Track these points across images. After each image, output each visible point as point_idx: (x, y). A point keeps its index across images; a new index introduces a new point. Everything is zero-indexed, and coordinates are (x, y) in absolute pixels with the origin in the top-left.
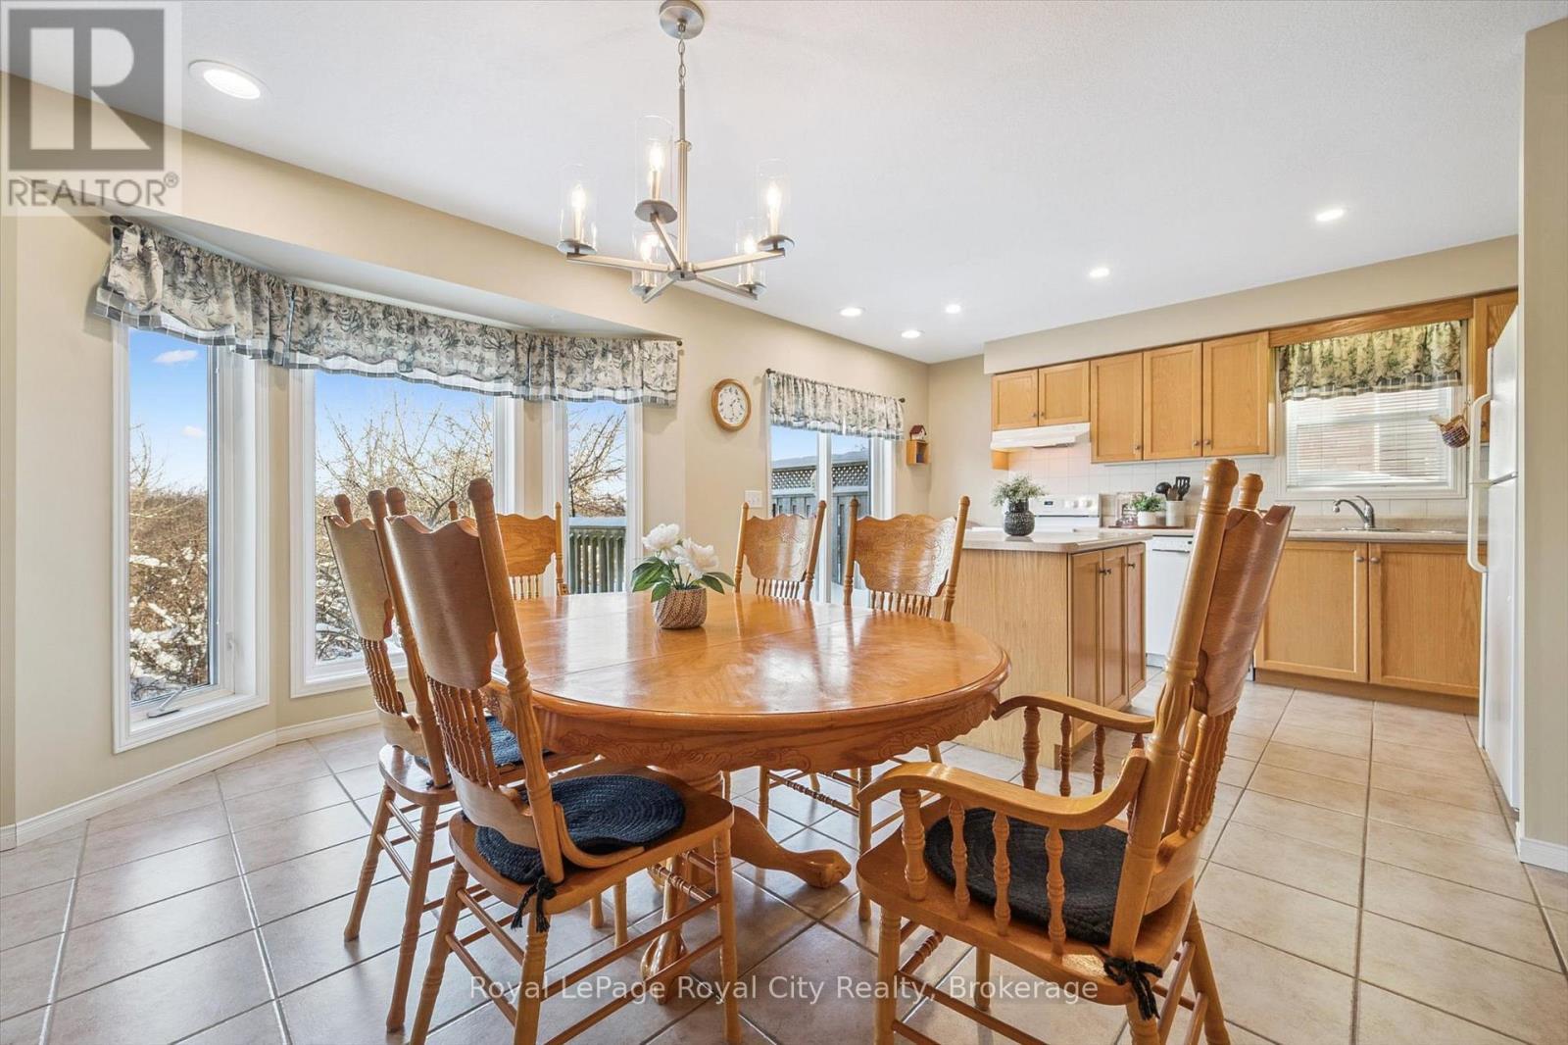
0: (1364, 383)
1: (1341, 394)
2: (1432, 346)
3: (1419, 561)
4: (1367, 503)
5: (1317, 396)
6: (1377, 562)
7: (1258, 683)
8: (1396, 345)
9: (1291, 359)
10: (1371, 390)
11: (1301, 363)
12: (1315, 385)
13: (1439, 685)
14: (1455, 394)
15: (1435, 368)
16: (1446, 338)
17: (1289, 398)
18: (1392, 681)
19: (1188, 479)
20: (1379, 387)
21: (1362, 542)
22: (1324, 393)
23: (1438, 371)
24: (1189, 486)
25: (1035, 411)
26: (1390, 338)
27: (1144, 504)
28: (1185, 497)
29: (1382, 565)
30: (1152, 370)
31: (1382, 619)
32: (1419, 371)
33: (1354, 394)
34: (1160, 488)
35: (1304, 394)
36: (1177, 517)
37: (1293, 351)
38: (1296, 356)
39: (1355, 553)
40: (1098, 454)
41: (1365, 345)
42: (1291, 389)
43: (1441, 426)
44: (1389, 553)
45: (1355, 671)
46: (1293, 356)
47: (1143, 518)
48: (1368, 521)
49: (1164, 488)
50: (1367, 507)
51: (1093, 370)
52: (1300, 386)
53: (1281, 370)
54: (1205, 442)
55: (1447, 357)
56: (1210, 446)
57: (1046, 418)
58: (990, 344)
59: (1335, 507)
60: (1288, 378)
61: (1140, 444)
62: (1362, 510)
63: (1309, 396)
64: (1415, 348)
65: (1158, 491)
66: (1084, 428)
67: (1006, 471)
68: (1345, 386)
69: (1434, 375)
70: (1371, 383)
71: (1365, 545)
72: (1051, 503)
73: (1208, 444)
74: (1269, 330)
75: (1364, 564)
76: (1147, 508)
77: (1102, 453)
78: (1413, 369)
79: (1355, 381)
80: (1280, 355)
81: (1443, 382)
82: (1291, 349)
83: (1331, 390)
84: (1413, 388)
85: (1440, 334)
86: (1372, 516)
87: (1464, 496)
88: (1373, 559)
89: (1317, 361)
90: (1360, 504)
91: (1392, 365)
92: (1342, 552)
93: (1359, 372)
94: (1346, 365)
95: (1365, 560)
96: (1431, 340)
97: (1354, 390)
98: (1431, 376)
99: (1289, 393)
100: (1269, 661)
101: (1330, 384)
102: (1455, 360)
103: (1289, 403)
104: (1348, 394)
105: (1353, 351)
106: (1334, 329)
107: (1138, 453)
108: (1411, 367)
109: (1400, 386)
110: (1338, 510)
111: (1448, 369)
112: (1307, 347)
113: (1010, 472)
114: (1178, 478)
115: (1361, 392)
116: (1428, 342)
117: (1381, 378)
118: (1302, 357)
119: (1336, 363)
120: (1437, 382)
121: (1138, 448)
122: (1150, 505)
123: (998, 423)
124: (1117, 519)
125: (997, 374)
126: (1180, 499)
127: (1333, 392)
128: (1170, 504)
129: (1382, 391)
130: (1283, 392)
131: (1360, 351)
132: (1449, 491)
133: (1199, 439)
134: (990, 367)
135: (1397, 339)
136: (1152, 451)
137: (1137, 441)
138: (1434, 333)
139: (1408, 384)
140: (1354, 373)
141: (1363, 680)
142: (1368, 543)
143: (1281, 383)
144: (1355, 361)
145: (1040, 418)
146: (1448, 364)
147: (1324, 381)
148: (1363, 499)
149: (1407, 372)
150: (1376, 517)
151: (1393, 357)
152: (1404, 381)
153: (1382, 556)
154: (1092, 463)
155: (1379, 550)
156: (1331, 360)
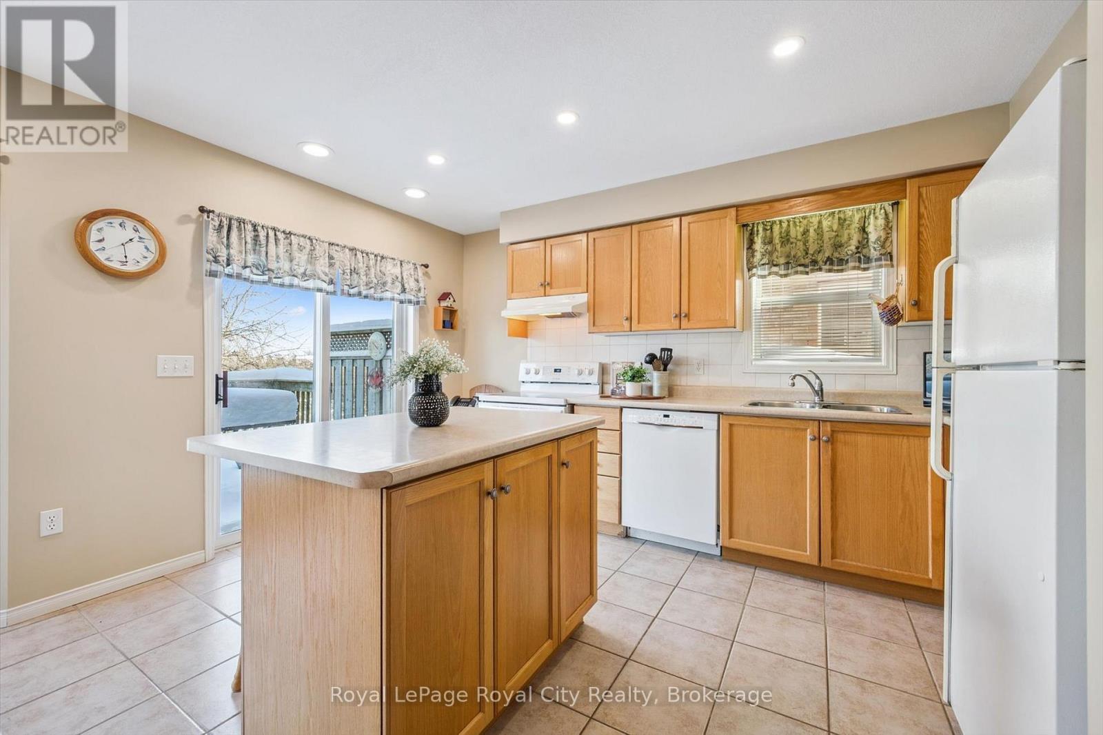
0: (814, 262)
1: (796, 273)
2: (870, 229)
3: (863, 440)
4: (818, 377)
5: (776, 274)
6: (827, 442)
7: (724, 560)
8: (840, 227)
9: (756, 238)
10: (820, 269)
11: (764, 243)
12: (775, 263)
13: (882, 571)
14: (888, 275)
15: (872, 250)
16: (881, 222)
17: (754, 275)
18: (842, 565)
19: (670, 350)
20: (827, 267)
21: (814, 420)
22: (782, 272)
23: (875, 253)
24: (671, 357)
25: (542, 281)
26: (836, 221)
27: (630, 374)
28: (669, 367)
29: (832, 444)
30: (639, 244)
31: (832, 500)
32: (859, 252)
33: (807, 273)
34: (648, 359)
35: (766, 273)
36: (661, 387)
37: (758, 231)
38: (760, 236)
39: (808, 430)
40: (594, 325)
41: (816, 227)
42: (755, 267)
43: (879, 304)
44: (839, 431)
45: (808, 553)
46: (757, 234)
47: (631, 389)
48: (818, 395)
49: (651, 359)
50: (817, 381)
51: (591, 241)
52: (763, 265)
53: (748, 249)
54: (683, 315)
55: (882, 239)
56: (686, 319)
57: (551, 288)
58: (505, 215)
59: (791, 382)
60: (753, 256)
61: (629, 316)
62: (813, 383)
63: (770, 274)
64: (857, 230)
65: (647, 362)
66: (583, 298)
67: (525, 339)
68: (800, 265)
69: (871, 256)
70: (821, 263)
71: (817, 423)
72: (560, 370)
73: (685, 316)
74: (738, 207)
75: (816, 442)
76: (633, 378)
77: (596, 324)
78: (855, 251)
79: (807, 261)
80: (747, 235)
81: (878, 263)
82: (755, 229)
83: (788, 269)
84: (854, 268)
85: (876, 218)
86: (822, 390)
87: (895, 372)
88: (825, 438)
89: (777, 240)
90: (812, 378)
91: (838, 246)
92: (797, 429)
93: (811, 252)
94: (800, 244)
95: (817, 438)
96: (869, 224)
97: (807, 270)
98: (869, 258)
99: (755, 270)
100: (732, 539)
101: (788, 263)
102: (888, 244)
103: (754, 279)
104: (802, 273)
105: (806, 232)
106: (791, 207)
107: (627, 324)
108: (853, 248)
109: (844, 267)
110: (793, 385)
111: (883, 251)
112: (769, 227)
113: (529, 340)
114: (663, 350)
115: (813, 271)
116: (866, 225)
117: (828, 259)
118: (764, 238)
119: (792, 243)
120: (874, 264)
121: (627, 319)
122: (637, 376)
123: (512, 292)
124: (611, 388)
125: (512, 244)
126: (665, 370)
127: (790, 271)
128: (656, 374)
129: (830, 271)
130: (749, 270)
131: (812, 230)
132: (881, 367)
133: (678, 312)
134: (504, 238)
135: (842, 222)
136: (639, 323)
137: (626, 313)
138: (872, 217)
139: (851, 264)
140: (807, 254)
141: (816, 563)
142: (819, 421)
143: (748, 261)
144: (808, 241)
145: (547, 287)
146: (883, 247)
147: (782, 261)
148: (814, 374)
149: (850, 253)
150: (824, 391)
151: (838, 239)
152: (847, 261)
153: (832, 435)
154: (590, 333)
155: (829, 429)
156: (788, 240)
